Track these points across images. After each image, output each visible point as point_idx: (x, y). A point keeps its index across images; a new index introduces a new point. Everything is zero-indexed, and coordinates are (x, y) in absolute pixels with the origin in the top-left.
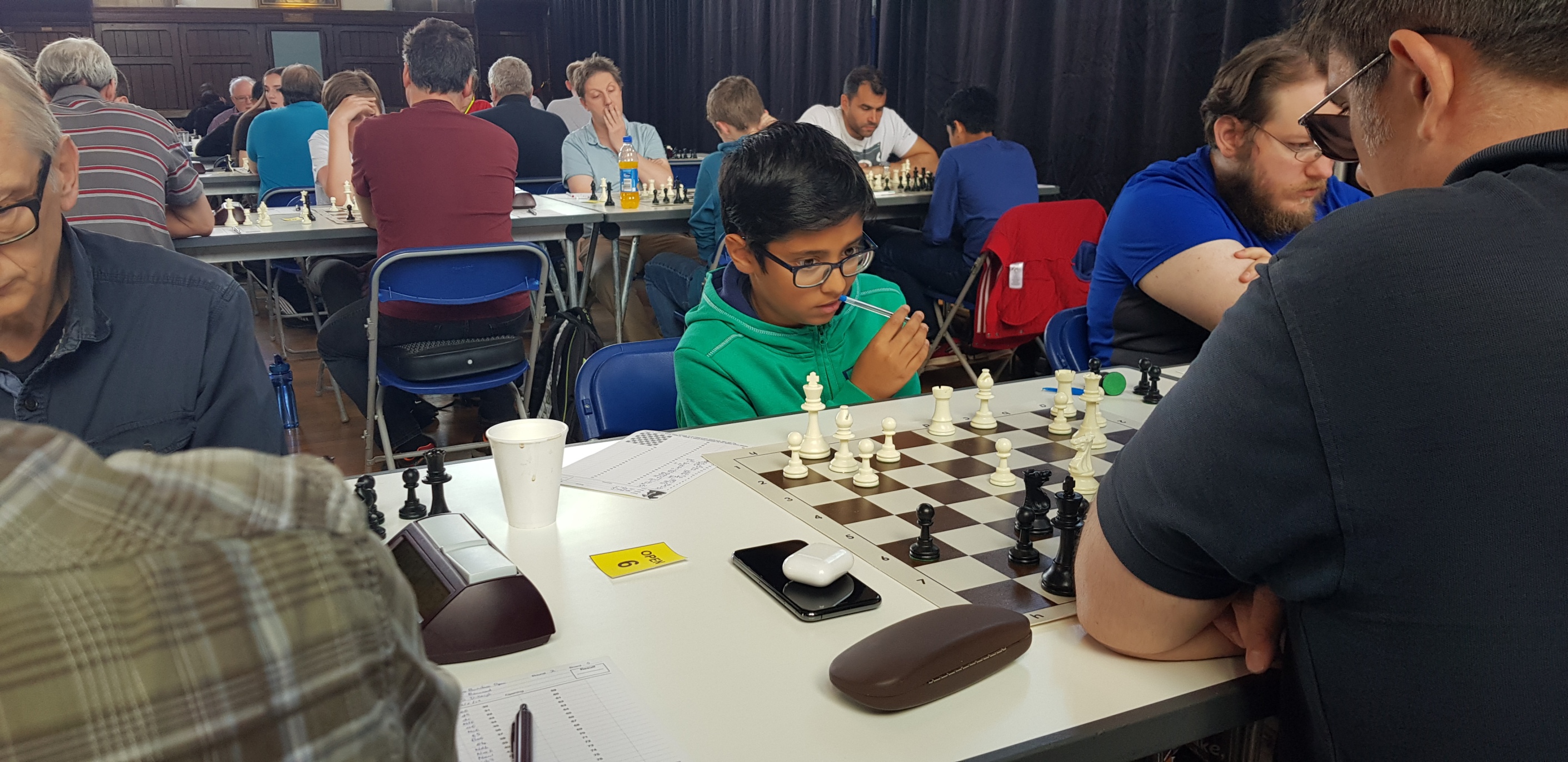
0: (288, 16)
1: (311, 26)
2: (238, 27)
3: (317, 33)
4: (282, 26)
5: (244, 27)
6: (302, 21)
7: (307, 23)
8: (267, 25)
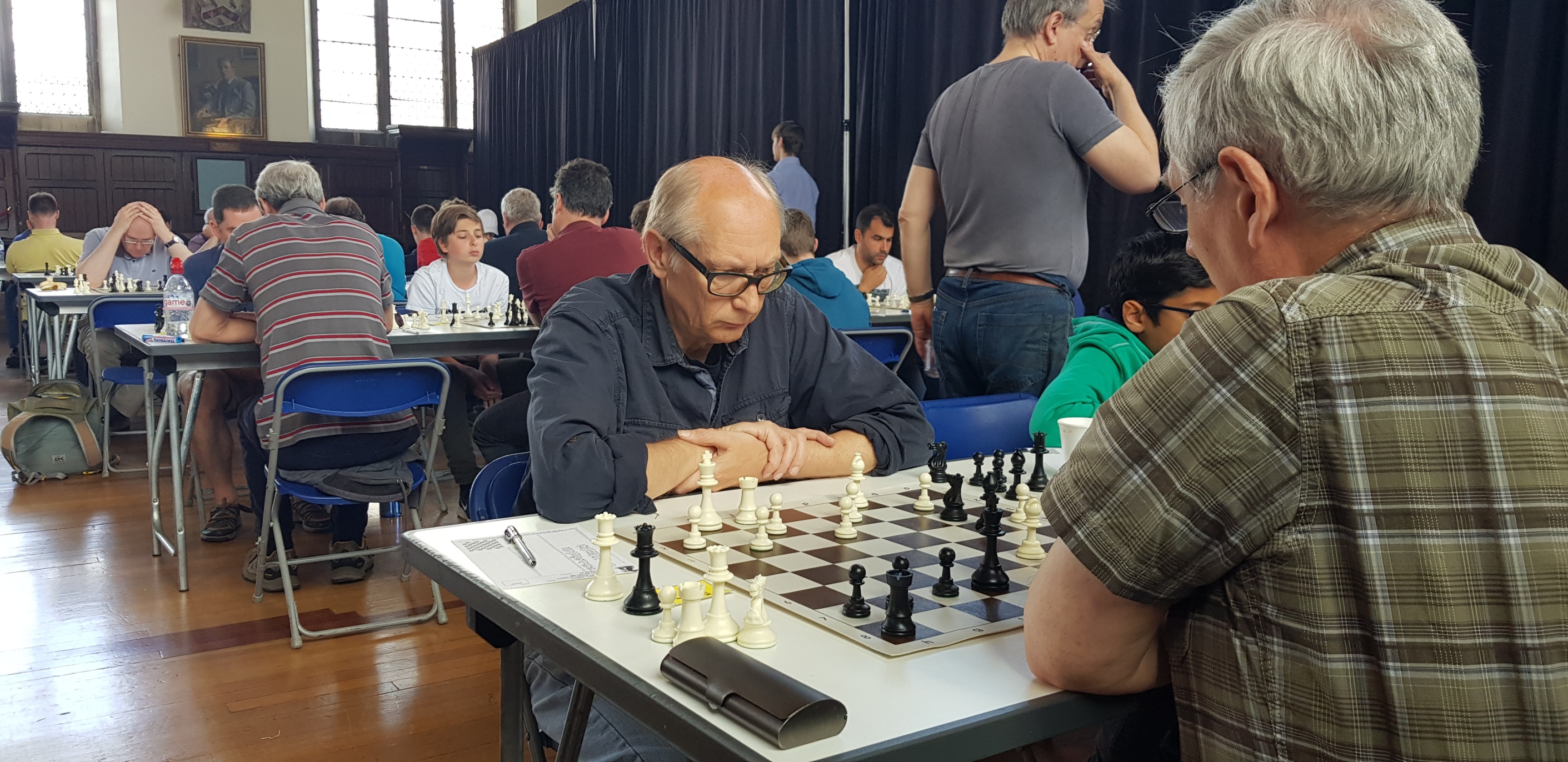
0: (216, 146)
1: (237, 155)
2: (163, 154)
3: (243, 162)
4: (210, 154)
5: (168, 154)
6: (229, 150)
7: (235, 153)
8: (193, 153)
